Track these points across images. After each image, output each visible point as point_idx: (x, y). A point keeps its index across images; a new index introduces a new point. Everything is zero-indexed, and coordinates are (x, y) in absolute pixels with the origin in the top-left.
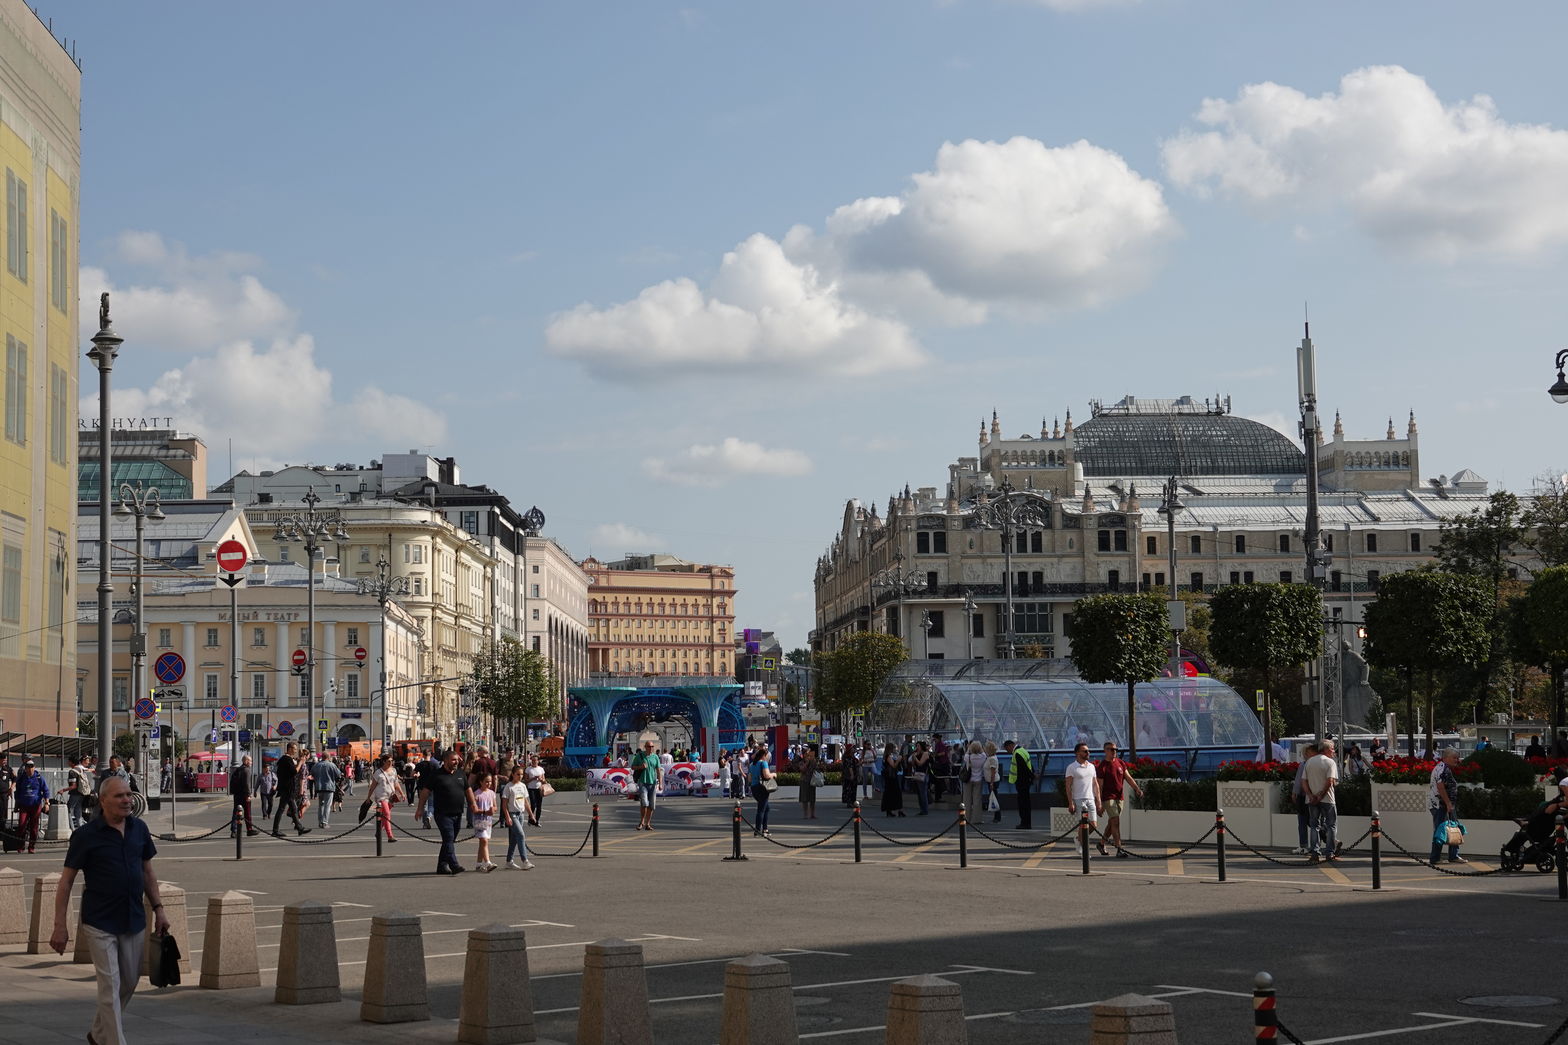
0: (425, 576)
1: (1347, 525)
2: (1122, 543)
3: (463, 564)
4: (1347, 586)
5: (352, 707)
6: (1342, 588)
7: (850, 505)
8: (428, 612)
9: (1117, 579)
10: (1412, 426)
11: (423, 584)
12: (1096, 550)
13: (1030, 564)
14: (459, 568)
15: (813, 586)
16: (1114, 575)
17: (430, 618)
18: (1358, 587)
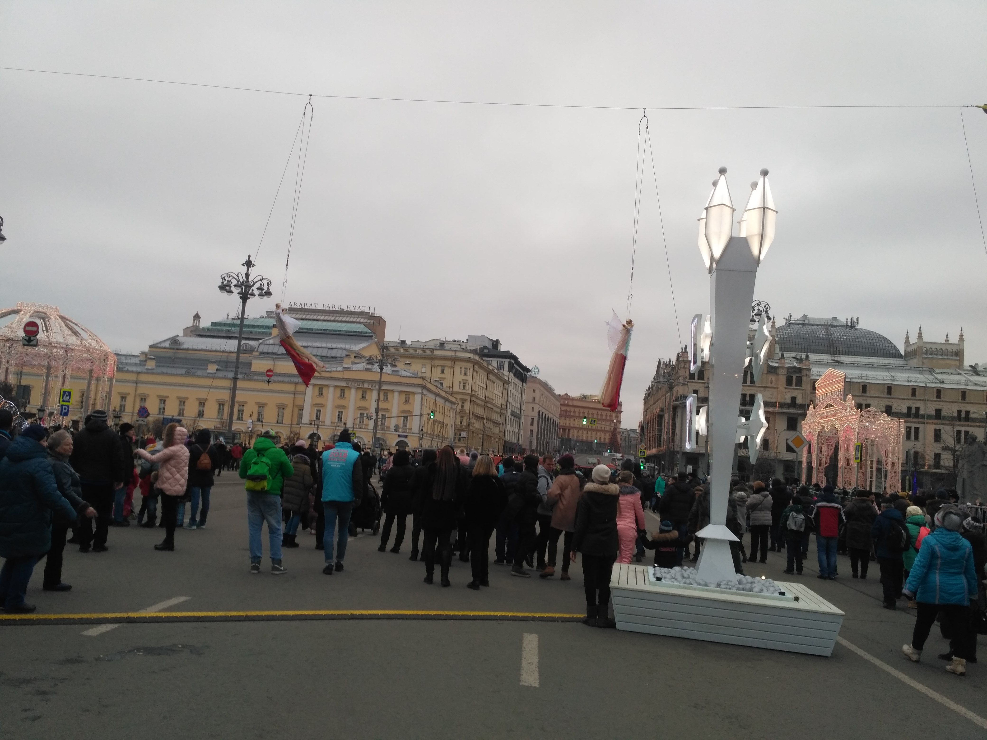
0: (468, 382)
1: (926, 384)
2: (799, 382)
3: (490, 380)
4: (923, 416)
5: (404, 432)
6: (920, 417)
7: (660, 360)
8: (468, 398)
9: (795, 401)
10: (961, 336)
11: (467, 384)
12: (785, 386)
13: (748, 390)
14: (488, 382)
15: (643, 401)
16: (793, 399)
17: (469, 400)
18: (929, 417)
